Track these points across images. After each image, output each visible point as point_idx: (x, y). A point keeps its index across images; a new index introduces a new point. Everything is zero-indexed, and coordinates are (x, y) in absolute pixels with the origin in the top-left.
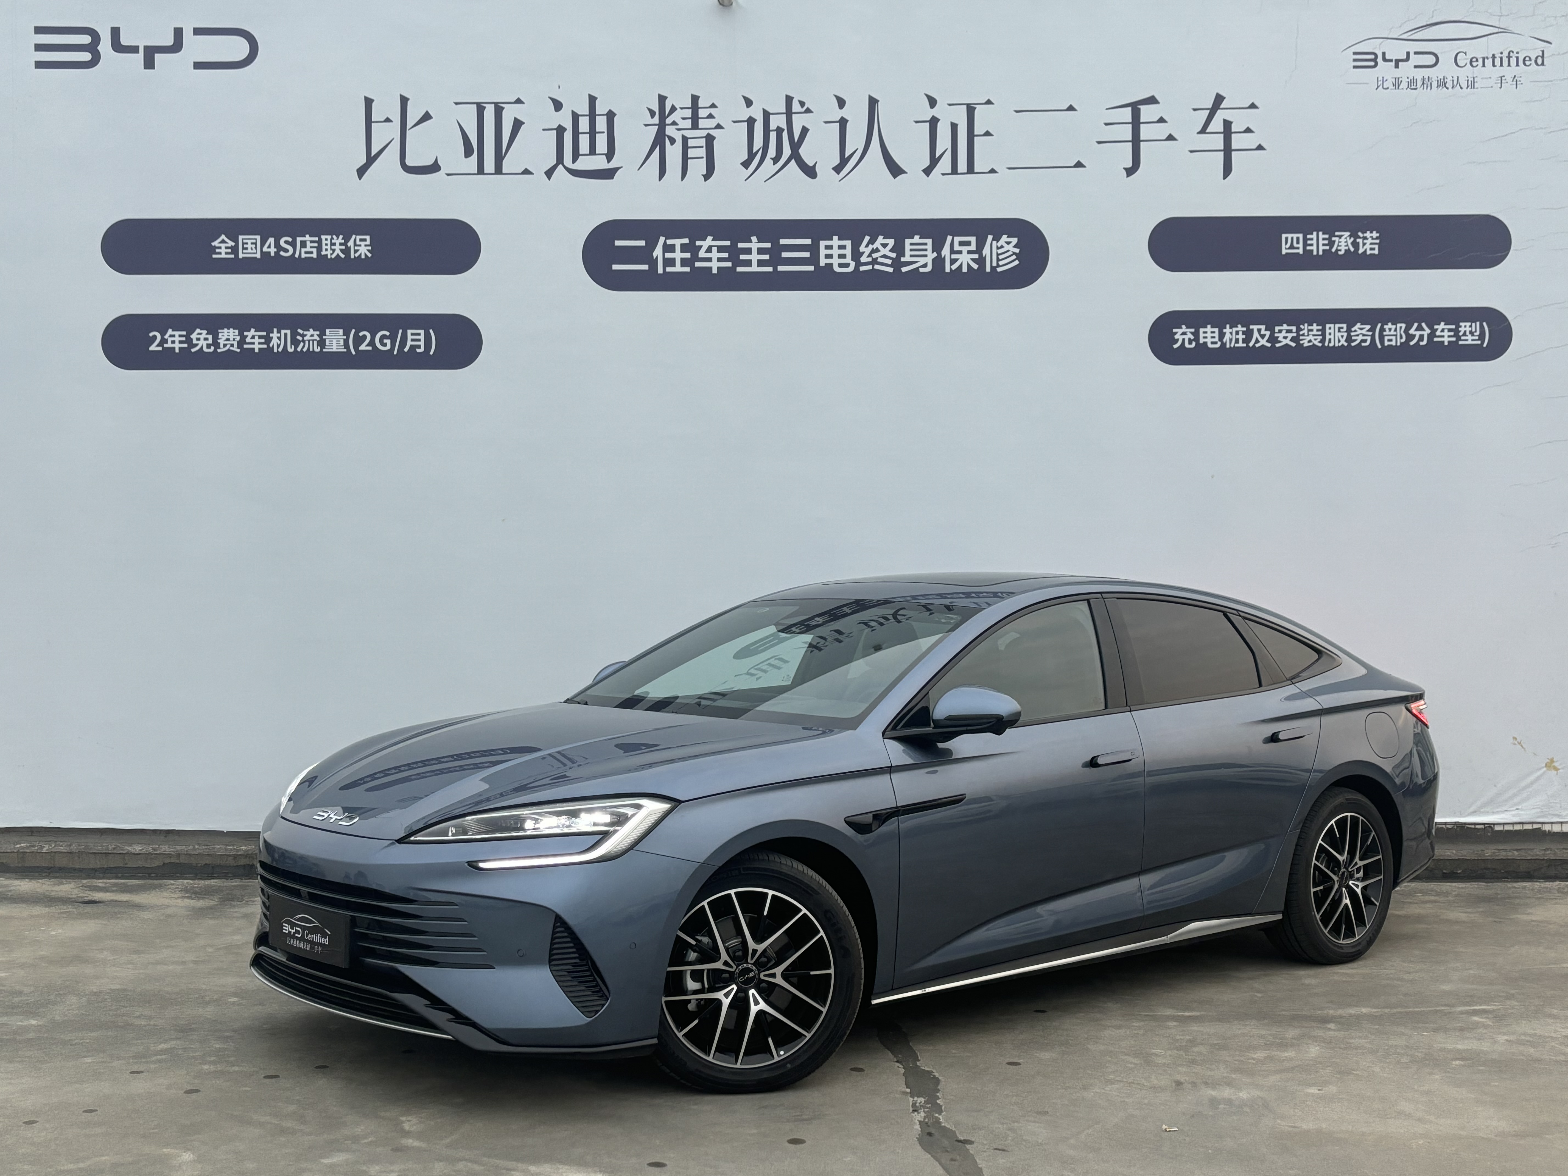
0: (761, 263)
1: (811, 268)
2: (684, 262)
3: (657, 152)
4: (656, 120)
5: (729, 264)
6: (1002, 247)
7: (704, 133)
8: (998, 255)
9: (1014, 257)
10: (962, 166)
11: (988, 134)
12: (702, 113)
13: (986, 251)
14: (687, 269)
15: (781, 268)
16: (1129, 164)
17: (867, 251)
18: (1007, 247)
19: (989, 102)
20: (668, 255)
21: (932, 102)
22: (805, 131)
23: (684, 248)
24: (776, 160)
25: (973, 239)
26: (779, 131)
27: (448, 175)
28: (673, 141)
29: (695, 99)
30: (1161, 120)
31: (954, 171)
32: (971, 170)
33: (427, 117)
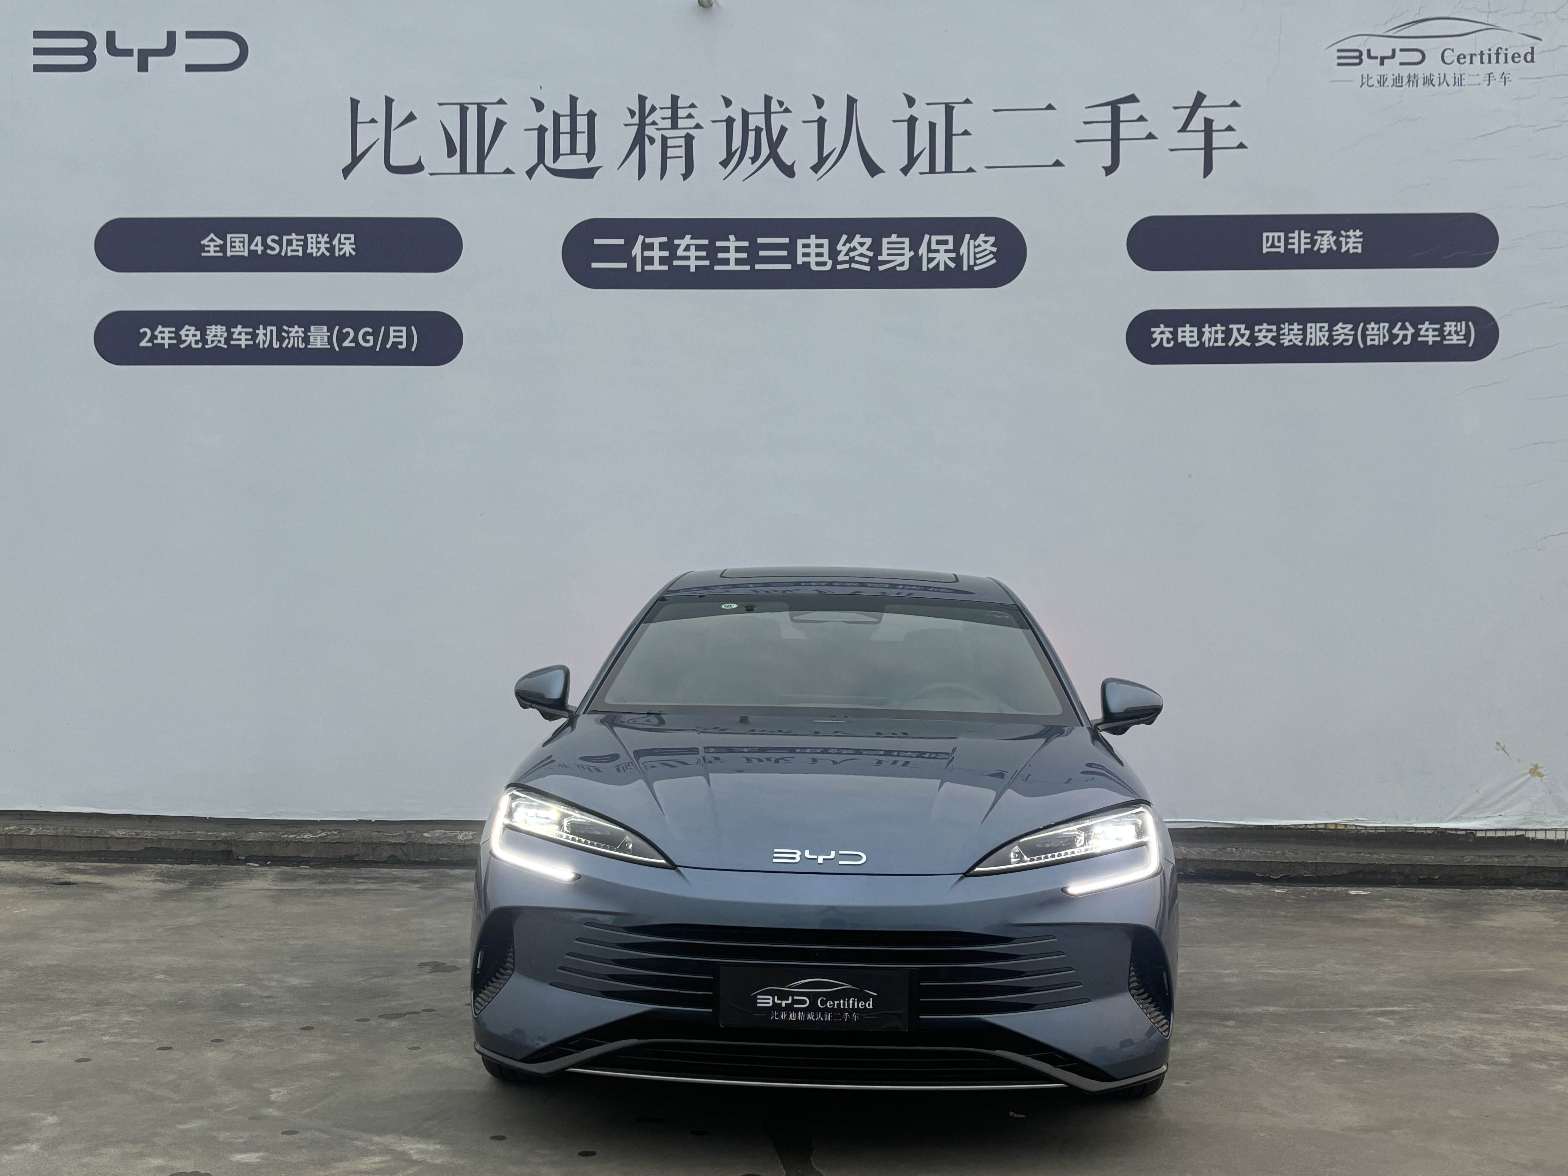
0: (738, 262)
1: (788, 267)
2: (662, 260)
3: (636, 151)
4: (636, 120)
5: (707, 263)
6: (979, 246)
7: (683, 133)
8: (975, 253)
9: (991, 256)
10: (940, 165)
11: (966, 133)
12: (682, 113)
13: (963, 250)
14: (665, 268)
15: (758, 267)
16: (1108, 163)
17: (845, 249)
18: (984, 246)
19: (967, 101)
20: (646, 254)
21: (911, 102)
22: (783, 130)
23: (662, 247)
24: (754, 160)
25: (950, 238)
26: (758, 130)
27: (431, 174)
28: (652, 141)
29: (675, 99)
30: (1141, 119)
31: (932, 170)
32: (948, 169)
33: (411, 117)
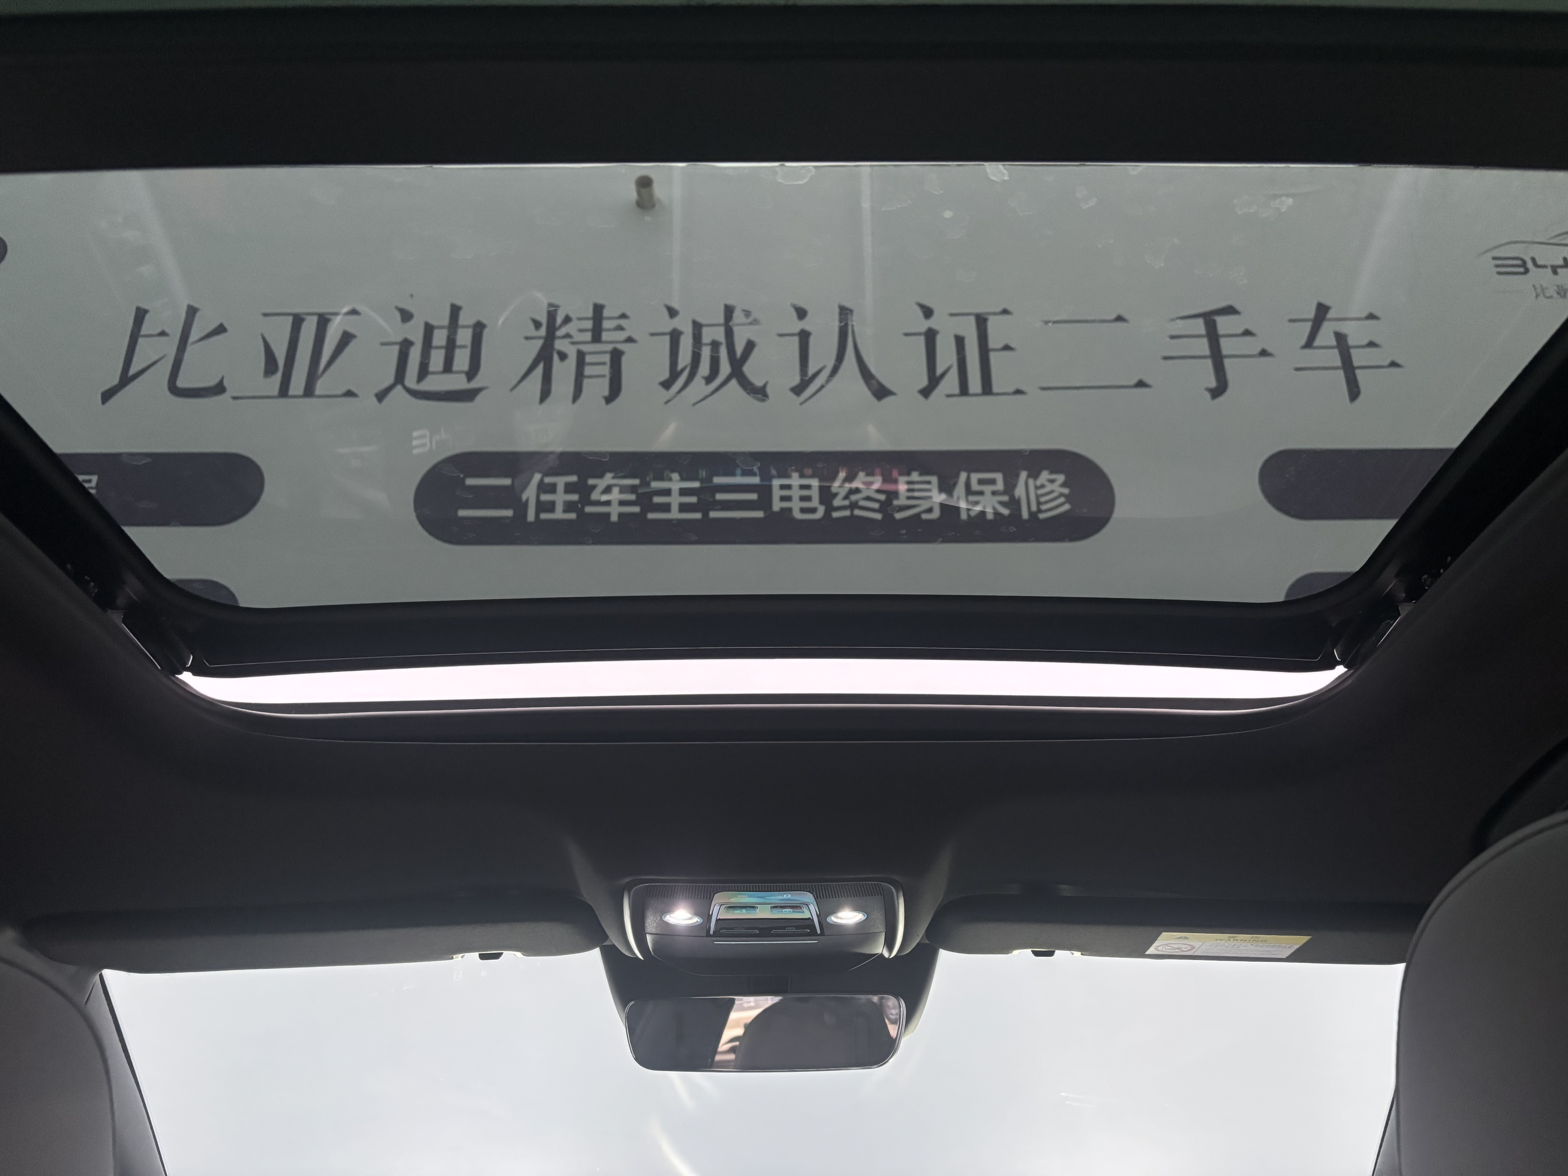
0: (683, 508)
1: (759, 514)
2: (569, 507)
3: (539, 370)
4: (543, 331)
5: (636, 509)
6: (1043, 486)
7: (609, 347)
8: (1038, 497)
9: (1062, 500)
10: (975, 383)
11: (1007, 348)
12: (606, 324)
13: (1020, 491)
14: (572, 516)
15: (713, 514)
16: (1213, 384)
17: (843, 493)
18: (1049, 487)
19: (1005, 312)
20: (545, 497)
21: (928, 312)
22: (750, 346)
23: (569, 488)
24: (709, 380)
25: (999, 477)
26: (715, 345)
27: (235, 398)
28: (563, 356)
29: (598, 309)
30: (1247, 333)
31: (964, 390)
32: (987, 388)
33: (221, 329)
